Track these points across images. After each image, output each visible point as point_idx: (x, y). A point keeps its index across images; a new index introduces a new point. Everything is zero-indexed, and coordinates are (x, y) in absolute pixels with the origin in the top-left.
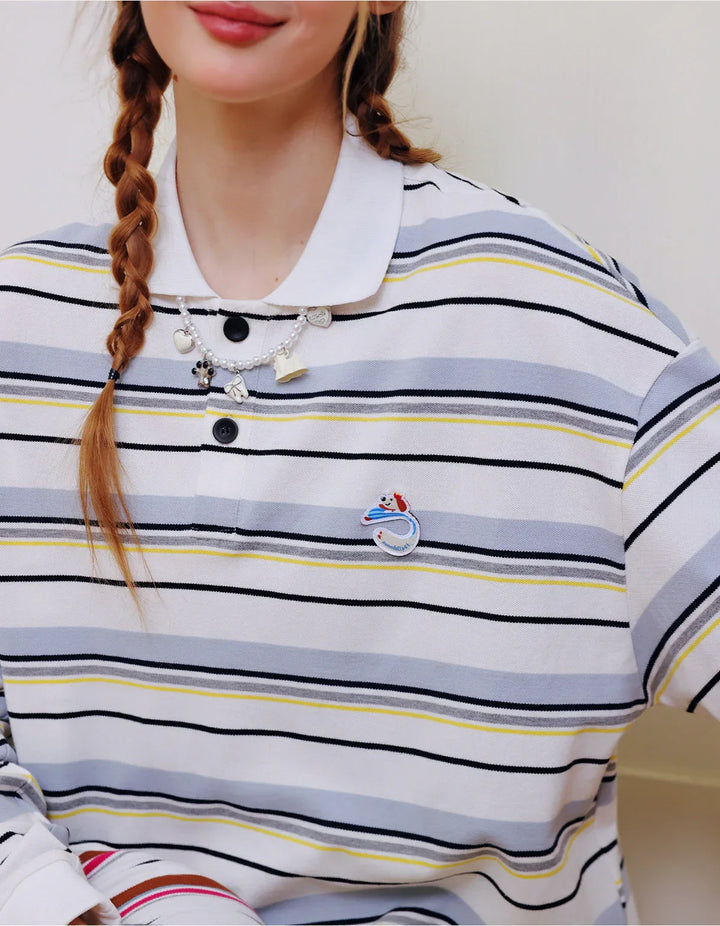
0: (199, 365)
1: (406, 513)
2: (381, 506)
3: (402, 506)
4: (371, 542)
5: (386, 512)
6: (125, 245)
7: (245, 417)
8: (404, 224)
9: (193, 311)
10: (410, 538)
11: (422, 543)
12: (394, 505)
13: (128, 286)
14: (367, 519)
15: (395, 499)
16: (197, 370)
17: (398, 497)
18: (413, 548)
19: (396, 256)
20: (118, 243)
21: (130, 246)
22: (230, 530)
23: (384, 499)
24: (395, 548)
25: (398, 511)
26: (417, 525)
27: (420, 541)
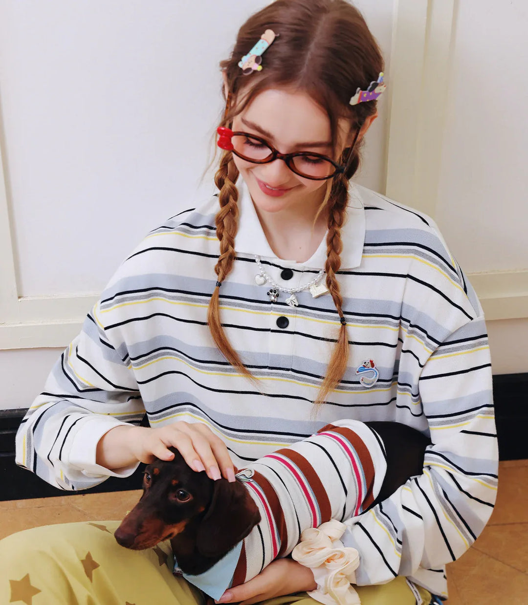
0: (271, 291)
1: (374, 368)
2: (364, 366)
3: (373, 365)
4: (358, 383)
5: (366, 368)
6: (222, 221)
7: (291, 316)
8: (367, 229)
9: (262, 262)
10: (374, 378)
11: (379, 380)
12: (369, 365)
13: (224, 241)
14: (358, 372)
15: (370, 363)
16: (270, 293)
17: (371, 362)
18: (375, 383)
19: (366, 245)
20: (219, 220)
21: (225, 222)
22: (288, 370)
23: (365, 363)
24: (368, 384)
25: (371, 368)
26: (378, 373)
27: (378, 380)
